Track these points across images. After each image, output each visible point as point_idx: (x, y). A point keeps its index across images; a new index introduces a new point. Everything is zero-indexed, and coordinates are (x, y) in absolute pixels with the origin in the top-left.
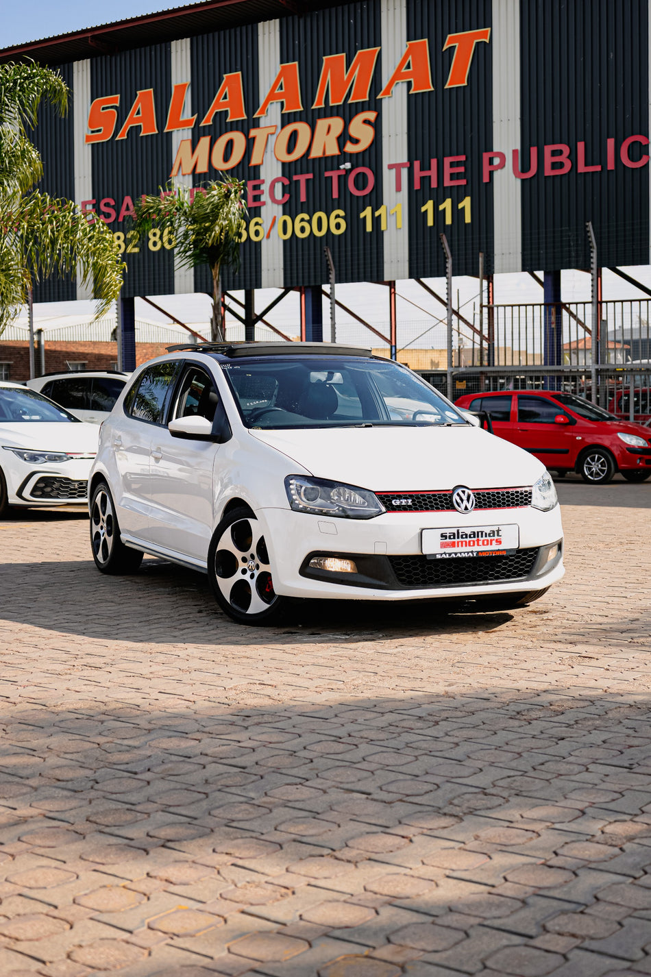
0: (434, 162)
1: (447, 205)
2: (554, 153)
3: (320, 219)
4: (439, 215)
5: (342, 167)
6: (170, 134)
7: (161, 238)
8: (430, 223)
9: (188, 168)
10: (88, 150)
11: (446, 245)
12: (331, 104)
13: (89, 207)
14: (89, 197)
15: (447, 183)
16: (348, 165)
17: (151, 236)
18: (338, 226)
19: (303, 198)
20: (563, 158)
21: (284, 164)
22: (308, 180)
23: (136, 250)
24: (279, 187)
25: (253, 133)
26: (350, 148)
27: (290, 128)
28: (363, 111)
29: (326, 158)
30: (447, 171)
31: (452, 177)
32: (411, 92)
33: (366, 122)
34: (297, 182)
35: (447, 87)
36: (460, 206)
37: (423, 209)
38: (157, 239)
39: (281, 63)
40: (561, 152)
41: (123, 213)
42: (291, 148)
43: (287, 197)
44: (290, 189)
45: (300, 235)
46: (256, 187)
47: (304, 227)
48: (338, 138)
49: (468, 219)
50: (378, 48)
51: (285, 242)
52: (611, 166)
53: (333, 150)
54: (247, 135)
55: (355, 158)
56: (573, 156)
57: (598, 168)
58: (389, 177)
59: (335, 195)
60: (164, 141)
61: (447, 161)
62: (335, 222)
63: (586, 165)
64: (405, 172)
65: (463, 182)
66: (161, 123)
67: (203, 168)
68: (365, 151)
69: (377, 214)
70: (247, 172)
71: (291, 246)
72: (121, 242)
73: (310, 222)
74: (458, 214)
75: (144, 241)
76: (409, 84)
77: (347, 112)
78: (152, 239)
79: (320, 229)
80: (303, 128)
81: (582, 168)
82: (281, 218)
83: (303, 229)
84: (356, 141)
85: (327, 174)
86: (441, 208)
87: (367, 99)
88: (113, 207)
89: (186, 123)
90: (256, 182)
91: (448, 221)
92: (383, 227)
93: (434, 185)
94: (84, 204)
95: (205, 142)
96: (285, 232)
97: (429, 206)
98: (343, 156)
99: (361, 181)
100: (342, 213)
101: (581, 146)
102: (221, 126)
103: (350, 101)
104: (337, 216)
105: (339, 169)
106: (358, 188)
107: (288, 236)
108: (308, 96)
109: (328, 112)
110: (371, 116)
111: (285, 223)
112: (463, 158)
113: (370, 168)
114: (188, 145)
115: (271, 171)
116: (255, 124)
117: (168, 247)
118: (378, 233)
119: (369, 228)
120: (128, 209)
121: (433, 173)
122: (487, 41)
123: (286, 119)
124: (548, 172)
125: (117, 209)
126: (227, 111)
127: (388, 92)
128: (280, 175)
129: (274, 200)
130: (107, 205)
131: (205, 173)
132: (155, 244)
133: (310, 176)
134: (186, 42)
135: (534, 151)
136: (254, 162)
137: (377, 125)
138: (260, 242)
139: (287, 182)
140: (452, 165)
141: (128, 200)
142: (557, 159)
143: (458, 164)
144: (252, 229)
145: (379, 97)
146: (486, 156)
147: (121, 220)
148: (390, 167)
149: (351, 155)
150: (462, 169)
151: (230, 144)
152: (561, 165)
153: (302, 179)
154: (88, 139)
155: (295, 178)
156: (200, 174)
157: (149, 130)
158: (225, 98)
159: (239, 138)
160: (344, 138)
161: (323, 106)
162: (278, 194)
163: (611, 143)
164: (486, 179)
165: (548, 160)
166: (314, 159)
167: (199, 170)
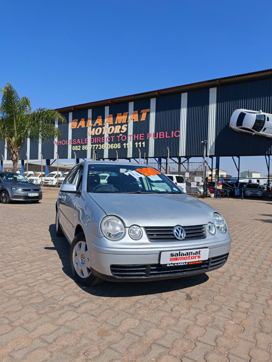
0: (138, 135)
1: (140, 143)
2: (162, 134)
3: (115, 145)
4: (139, 145)
5: (120, 135)
6: (87, 127)
7: (85, 147)
8: (137, 147)
9: (90, 134)
10: (71, 130)
11: (139, 151)
12: (119, 123)
13: (71, 141)
14: (71, 139)
15: (140, 139)
16: (121, 135)
17: (83, 146)
18: (119, 147)
19: (112, 141)
20: (163, 135)
21: (109, 134)
22: (114, 138)
23: (80, 150)
24: (108, 139)
25: (103, 128)
26: (122, 132)
27: (110, 127)
28: (125, 124)
29: (117, 133)
30: (140, 137)
31: (141, 138)
32: (134, 121)
33: (125, 127)
34: (112, 138)
35: (141, 120)
36: (143, 144)
37: (135, 144)
38: (84, 147)
39: (109, 114)
40: (163, 134)
41: (78, 142)
42: (110, 131)
43: (109, 140)
44: (110, 139)
45: (112, 148)
46: (104, 138)
47: (112, 146)
48: (120, 130)
49: (144, 146)
50: (128, 113)
51: (109, 149)
52: (172, 136)
53: (119, 132)
54: (102, 128)
55: (123, 134)
56: (165, 135)
57: (170, 137)
58: (129, 138)
59: (119, 141)
60: (86, 129)
61: (140, 135)
62: (118, 146)
63: (168, 136)
64: (132, 137)
65: (143, 139)
66: (86, 125)
67: (93, 134)
68: (125, 132)
69: (127, 145)
70: (102, 135)
71: (110, 150)
72: (77, 148)
73: (114, 146)
74: (142, 145)
75: (81, 148)
76: (134, 120)
77: (122, 124)
78: (83, 147)
79: (115, 147)
80: (113, 127)
81: (166, 137)
82: (108, 145)
83: (112, 147)
84: (123, 130)
85: (117, 136)
86: (139, 144)
87: (125, 122)
88: (76, 141)
89: (90, 125)
90: (103, 137)
91: (140, 146)
92: (128, 147)
93: (138, 139)
94: (70, 140)
95: (94, 129)
96: (109, 147)
97: (136, 144)
98: (121, 133)
99: (124, 138)
100: (120, 144)
101: (167, 133)
102: (97, 126)
103: (122, 122)
104: (119, 145)
105: (119, 135)
106: (124, 140)
107: (109, 148)
108: (114, 121)
109: (118, 124)
110: (126, 125)
111: (109, 146)
112: (144, 134)
113: (126, 136)
114: (91, 130)
115: (106, 136)
116: (104, 126)
117: (86, 149)
118: (127, 148)
119: (125, 147)
120: (79, 141)
121: (138, 137)
122: (149, 111)
123: (110, 125)
124: (160, 137)
125: (77, 141)
126: (98, 124)
127: (130, 121)
128: (108, 136)
129: (107, 142)
130: (75, 140)
131: (94, 135)
132: (84, 148)
133: (114, 137)
134: (91, 110)
135: (157, 133)
136: (103, 133)
137: (127, 127)
138: (103, 149)
139: (109, 138)
140: (141, 136)
141: (79, 140)
142: (162, 135)
143: (143, 135)
144: (102, 146)
145: (128, 122)
146: (148, 134)
147: (77, 143)
148: (130, 136)
149: (122, 133)
150: (143, 136)
151: (99, 130)
152: (163, 136)
153: (113, 137)
154: (71, 128)
155: (111, 137)
156: (93, 136)
157: (83, 126)
158: (98, 121)
159: (100, 129)
160: (121, 130)
161: (117, 123)
162: (108, 140)
163: (172, 132)
164: (148, 139)
165: (160, 135)
166: (115, 134)
167: (92, 135)
